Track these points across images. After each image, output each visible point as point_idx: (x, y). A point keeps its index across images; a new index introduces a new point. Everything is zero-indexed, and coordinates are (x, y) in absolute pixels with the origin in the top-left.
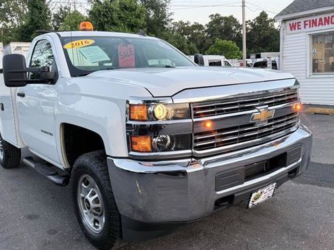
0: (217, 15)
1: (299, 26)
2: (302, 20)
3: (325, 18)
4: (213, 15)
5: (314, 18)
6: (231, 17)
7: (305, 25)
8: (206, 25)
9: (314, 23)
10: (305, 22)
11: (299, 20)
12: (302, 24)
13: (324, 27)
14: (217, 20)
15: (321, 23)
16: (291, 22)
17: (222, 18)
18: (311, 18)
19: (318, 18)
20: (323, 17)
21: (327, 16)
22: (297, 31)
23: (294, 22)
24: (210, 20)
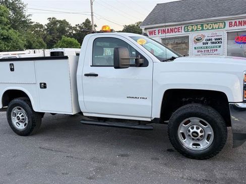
0: (53, 18)
1: (155, 33)
2: (157, 29)
3: (171, 29)
4: (50, 18)
5: (164, 28)
6: (65, 20)
7: (159, 32)
8: (46, 25)
9: (164, 31)
10: (158, 30)
11: (155, 29)
12: (157, 32)
13: (170, 34)
14: (53, 22)
15: (168, 32)
16: (150, 30)
17: (57, 21)
18: (162, 29)
19: (167, 28)
20: (169, 28)
21: (172, 28)
22: (153, 35)
23: (152, 30)
24: (49, 22)
